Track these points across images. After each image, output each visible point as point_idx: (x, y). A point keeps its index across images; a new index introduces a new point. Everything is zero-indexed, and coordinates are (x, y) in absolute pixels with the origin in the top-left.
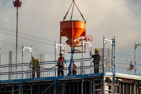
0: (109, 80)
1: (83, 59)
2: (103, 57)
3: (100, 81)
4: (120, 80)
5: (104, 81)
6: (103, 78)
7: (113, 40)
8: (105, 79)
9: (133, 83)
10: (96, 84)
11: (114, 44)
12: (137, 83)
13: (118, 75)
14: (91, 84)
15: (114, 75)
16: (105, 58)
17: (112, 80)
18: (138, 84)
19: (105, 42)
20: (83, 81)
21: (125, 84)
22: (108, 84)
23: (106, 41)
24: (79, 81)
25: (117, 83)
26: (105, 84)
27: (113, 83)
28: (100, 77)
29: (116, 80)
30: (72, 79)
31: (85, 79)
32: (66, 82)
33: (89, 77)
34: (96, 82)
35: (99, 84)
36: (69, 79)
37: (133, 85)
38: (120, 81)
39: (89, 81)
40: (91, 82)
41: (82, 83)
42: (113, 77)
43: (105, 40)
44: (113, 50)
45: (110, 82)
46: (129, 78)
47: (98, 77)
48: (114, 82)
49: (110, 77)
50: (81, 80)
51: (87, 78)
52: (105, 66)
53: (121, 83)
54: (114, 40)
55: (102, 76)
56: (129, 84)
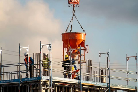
0: (46, 83)
1: (20, 64)
2: (40, 62)
3: (37, 85)
4: (57, 83)
5: (41, 85)
6: (40, 82)
7: (49, 45)
8: (42, 83)
9: (69, 86)
10: (33, 88)
11: (50, 49)
12: (72, 86)
13: (54, 78)
14: (28, 88)
15: (51, 79)
16: (41, 62)
17: (49, 84)
18: (74, 87)
19: (41, 47)
20: (21, 85)
21: (61, 87)
22: (45, 88)
23: (43, 46)
24: (16, 85)
25: (53, 87)
26: (42, 87)
27: (49, 87)
28: (37, 81)
29: (53, 84)
30: (9, 83)
31: (22, 83)
32: (3, 87)
33: (27, 81)
34: (33, 86)
35: (36, 88)
36: (6, 83)
37: (69, 88)
38: (56, 85)
39: (26, 85)
40: (29, 87)
41: (19, 87)
42: (49, 81)
43: (41, 45)
44: (49, 55)
45: (47, 86)
46: (65, 82)
47: (35, 81)
48: (51, 86)
49: (46, 81)
50: (19, 84)
51: (24, 82)
52: (41, 70)
53: (58, 87)
54: (51, 44)
55: (39, 81)
56: (65, 88)
